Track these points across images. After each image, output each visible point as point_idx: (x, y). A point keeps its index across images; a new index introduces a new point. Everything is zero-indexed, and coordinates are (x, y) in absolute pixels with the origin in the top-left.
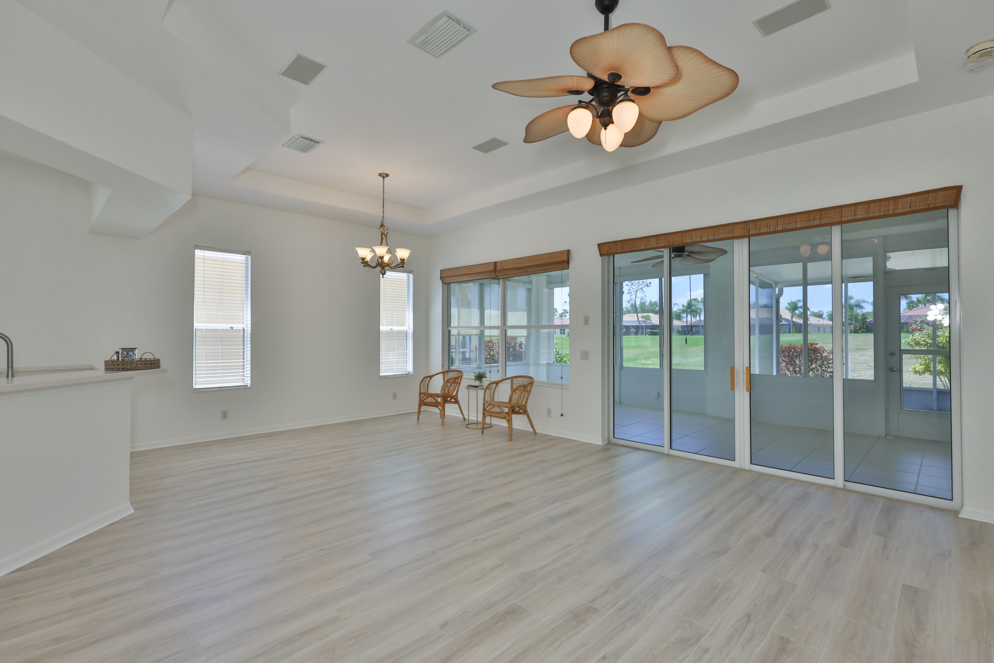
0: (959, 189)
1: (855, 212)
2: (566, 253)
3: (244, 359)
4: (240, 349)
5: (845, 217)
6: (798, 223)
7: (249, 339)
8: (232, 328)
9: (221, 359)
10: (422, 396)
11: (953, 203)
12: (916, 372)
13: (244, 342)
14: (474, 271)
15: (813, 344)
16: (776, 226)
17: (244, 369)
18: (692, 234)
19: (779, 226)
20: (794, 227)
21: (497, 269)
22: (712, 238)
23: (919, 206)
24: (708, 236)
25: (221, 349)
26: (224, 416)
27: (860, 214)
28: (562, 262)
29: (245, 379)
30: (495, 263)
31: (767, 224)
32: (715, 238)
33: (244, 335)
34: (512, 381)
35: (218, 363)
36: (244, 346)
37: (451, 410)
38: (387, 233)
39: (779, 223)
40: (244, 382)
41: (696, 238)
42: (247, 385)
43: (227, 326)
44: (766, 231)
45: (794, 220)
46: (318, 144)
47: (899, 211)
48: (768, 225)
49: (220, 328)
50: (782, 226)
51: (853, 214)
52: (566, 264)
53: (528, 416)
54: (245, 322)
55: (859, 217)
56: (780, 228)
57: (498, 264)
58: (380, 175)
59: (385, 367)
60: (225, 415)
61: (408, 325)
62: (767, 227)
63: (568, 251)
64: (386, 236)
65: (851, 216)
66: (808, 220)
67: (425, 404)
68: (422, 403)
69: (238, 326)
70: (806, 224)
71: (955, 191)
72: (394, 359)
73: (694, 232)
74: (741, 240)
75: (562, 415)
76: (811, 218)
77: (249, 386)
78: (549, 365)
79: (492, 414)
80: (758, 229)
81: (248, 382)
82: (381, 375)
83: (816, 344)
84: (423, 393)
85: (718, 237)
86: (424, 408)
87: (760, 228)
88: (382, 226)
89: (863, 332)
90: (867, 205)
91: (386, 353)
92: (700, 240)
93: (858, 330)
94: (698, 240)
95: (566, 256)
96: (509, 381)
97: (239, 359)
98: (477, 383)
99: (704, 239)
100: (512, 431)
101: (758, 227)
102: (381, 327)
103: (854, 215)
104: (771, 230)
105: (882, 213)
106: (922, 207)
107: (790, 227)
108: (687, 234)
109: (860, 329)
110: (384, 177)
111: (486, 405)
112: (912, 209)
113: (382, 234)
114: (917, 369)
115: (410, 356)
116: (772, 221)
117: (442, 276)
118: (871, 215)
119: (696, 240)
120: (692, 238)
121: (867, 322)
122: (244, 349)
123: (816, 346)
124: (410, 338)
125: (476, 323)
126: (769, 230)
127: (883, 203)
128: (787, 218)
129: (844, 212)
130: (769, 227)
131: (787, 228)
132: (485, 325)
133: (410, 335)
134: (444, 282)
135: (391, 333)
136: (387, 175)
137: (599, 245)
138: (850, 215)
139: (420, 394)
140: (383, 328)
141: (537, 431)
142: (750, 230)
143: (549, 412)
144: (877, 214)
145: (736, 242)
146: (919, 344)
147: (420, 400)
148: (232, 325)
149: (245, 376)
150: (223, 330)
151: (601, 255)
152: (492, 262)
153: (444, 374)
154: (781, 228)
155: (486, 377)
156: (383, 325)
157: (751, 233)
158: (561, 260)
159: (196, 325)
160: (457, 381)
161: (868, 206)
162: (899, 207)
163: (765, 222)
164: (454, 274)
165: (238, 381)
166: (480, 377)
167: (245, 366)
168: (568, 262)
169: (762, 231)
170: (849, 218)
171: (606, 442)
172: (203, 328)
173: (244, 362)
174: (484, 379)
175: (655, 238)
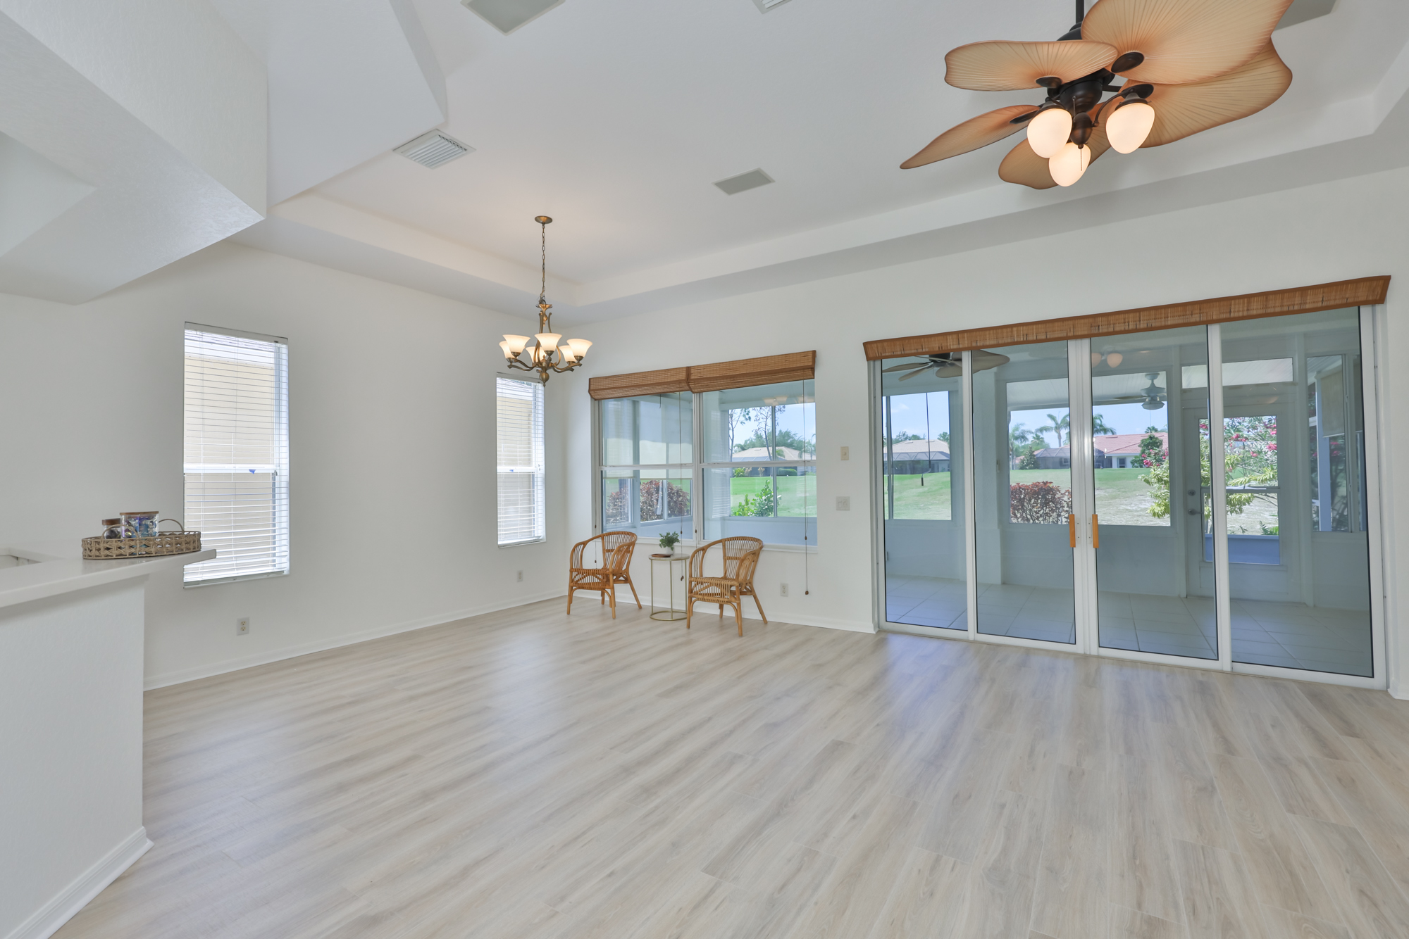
0: (1386, 280)
1: (1248, 306)
2: (811, 355)
3: (274, 525)
4: (268, 508)
5: (1234, 312)
6: (1169, 318)
7: (284, 490)
8: (253, 471)
9: (235, 527)
10: (574, 574)
11: (1378, 298)
12: (1154, 514)
13: (274, 496)
14: (651, 380)
15: (1047, 482)
16: (1138, 323)
17: (274, 543)
18: (1012, 332)
19: (1142, 322)
20: (1163, 324)
21: (692, 378)
22: (1044, 337)
23: (1335, 300)
24: (1036, 334)
25: (235, 509)
26: (243, 629)
27: (1256, 308)
28: (803, 368)
29: (278, 560)
30: (688, 369)
31: (1124, 319)
32: (1048, 337)
33: (274, 484)
34: (724, 546)
35: (229, 534)
36: (274, 502)
37: (622, 594)
38: (550, 314)
39: (1142, 318)
40: (275, 565)
41: (1018, 336)
42: (283, 571)
43: (244, 468)
44: (1123, 329)
45: (1163, 316)
46: (465, 152)
47: (1308, 306)
48: (1127, 320)
49: (232, 472)
50: (1145, 322)
51: (1246, 309)
52: (809, 372)
53: (755, 598)
54: (278, 460)
55: (1255, 312)
56: (1143, 325)
57: (692, 371)
58: (537, 219)
59: (505, 530)
60: (243, 626)
61: (538, 465)
62: (1125, 323)
63: (814, 352)
64: (548, 319)
65: (1243, 311)
66: (1183, 315)
67: (582, 587)
68: (575, 585)
69: (263, 468)
70: (1180, 321)
71: (1381, 282)
72: (517, 517)
73: (1015, 329)
74: (1079, 342)
75: (807, 593)
76: (1188, 313)
77: (285, 573)
78: (723, 519)
79: (705, 597)
80: (1112, 326)
81: (283, 563)
82: (500, 543)
83: (1051, 483)
84: (575, 570)
85: (1052, 336)
86: (578, 593)
87: (1114, 324)
88: (542, 301)
89: (1030, 468)
90: (1265, 297)
91: (506, 509)
92: (1025, 339)
93: (1026, 466)
94: (1022, 339)
95: (811, 360)
96: (720, 546)
97: (267, 525)
98: (665, 551)
99: (1030, 338)
100: (741, 622)
101: (1112, 322)
102: (498, 467)
103: (1248, 310)
104: (1131, 327)
105: (1285, 309)
106: (1338, 302)
107: (1158, 324)
108: (1004, 330)
109: (1028, 464)
110: (543, 224)
111: (693, 584)
112: (1325, 304)
113: (542, 315)
114: (1156, 511)
115: (540, 511)
116: (1131, 315)
117: (592, 388)
118: (1270, 311)
119: (1019, 340)
120: (1012, 336)
121: (1034, 456)
122: (274, 508)
123: (1051, 486)
124: (539, 483)
125: (629, 459)
126: (1127, 328)
127: (1286, 295)
128: (1153, 312)
129: (1233, 307)
130: (1127, 324)
131: (1153, 325)
132: (641, 463)
133: (539, 479)
134: (596, 397)
135: (512, 476)
136: (549, 220)
137: (865, 344)
138: (1241, 309)
139: (572, 571)
140: (502, 469)
141: (768, 619)
142: (1100, 327)
143: (784, 590)
144: (1278, 310)
145: (1071, 343)
146: (1162, 480)
147: (572, 580)
148: (252, 466)
149: (277, 555)
150: (237, 476)
151: (868, 359)
152: (682, 368)
153: (603, 539)
154: (1145, 326)
155: (678, 541)
156: (500, 464)
157: (1101, 331)
158: (802, 365)
159: (188, 467)
160: (627, 549)
161: (1267, 298)
162: (1308, 301)
163: (1122, 316)
164: (615, 386)
165: (265, 564)
166: (669, 541)
167: (277, 538)
168: (812, 369)
169: (1117, 329)
170: (1241, 314)
171: (877, 629)
172: (202, 472)
173: (274, 531)
174: (676, 544)
175: (955, 336)
